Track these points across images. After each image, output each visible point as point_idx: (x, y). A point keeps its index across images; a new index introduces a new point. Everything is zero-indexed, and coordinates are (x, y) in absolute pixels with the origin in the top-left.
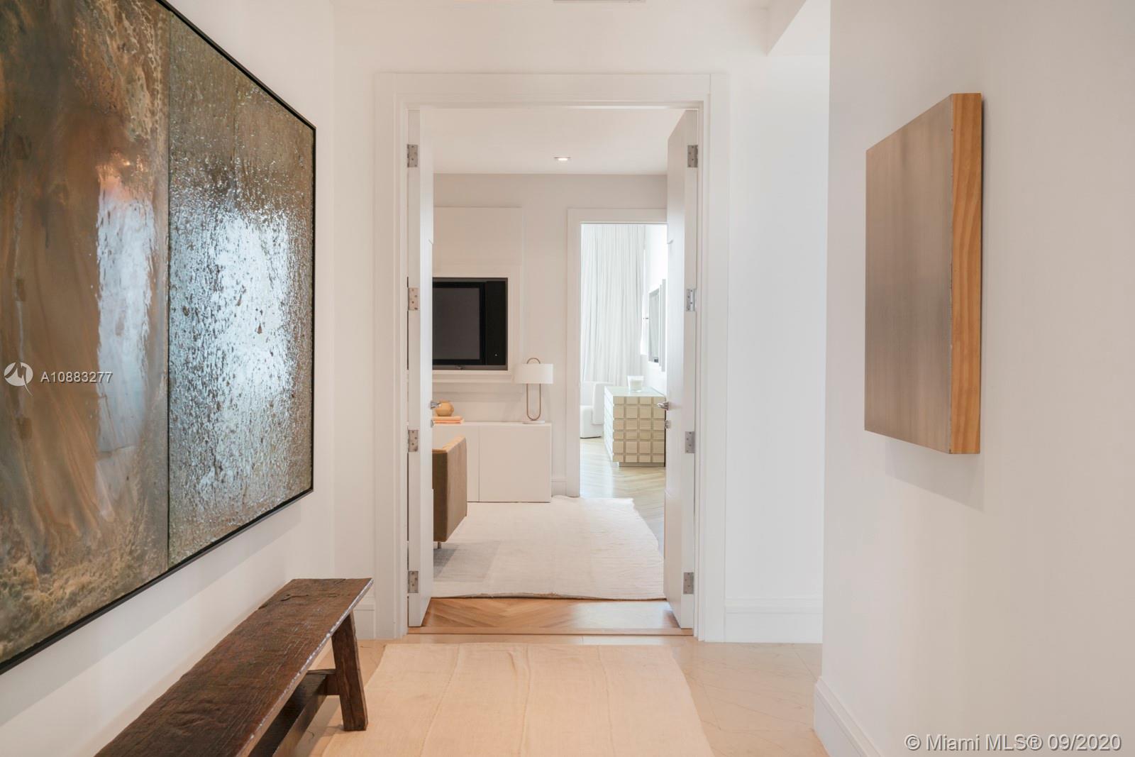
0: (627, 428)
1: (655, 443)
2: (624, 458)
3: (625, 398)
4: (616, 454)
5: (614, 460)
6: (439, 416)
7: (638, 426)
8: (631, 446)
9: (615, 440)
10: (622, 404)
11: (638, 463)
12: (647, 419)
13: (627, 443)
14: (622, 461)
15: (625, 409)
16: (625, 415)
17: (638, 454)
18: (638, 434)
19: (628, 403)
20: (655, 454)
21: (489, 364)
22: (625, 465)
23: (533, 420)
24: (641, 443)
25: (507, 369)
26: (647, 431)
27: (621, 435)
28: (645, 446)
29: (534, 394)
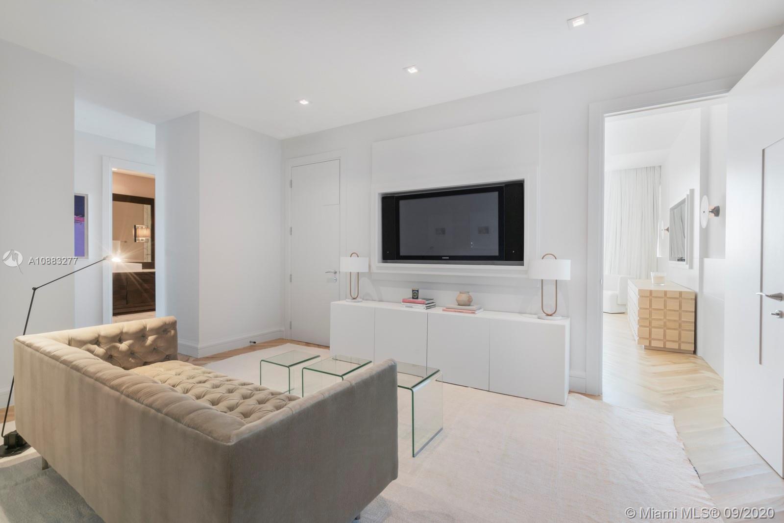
0: (653, 317)
1: (683, 333)
2: (650, 343)
3: (651, 292)
4: (641, 338)
5: (639, 343)
6: (459, 305)
7: (665, 317)
8: (658, 333)
9: (641, 326)
10: (647, 297)
11: (665, 347)
12: (675, 311)
13: (653, 330)
14: (648, 344)
15: (651, 301)
16: (650, 306)
17: (665, 339)
18: (665, 323)
19: (653, 295)
20: (683, 342)
21: (507, 260)
22: (650, 348)
23: (548, 315)
24: (667, 331)
25: (523, 265)
26: (675, 321)
27: (646, 321)
28: (672, 334)
29: (549, 289)
